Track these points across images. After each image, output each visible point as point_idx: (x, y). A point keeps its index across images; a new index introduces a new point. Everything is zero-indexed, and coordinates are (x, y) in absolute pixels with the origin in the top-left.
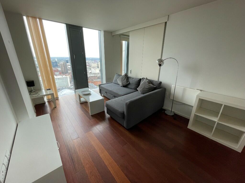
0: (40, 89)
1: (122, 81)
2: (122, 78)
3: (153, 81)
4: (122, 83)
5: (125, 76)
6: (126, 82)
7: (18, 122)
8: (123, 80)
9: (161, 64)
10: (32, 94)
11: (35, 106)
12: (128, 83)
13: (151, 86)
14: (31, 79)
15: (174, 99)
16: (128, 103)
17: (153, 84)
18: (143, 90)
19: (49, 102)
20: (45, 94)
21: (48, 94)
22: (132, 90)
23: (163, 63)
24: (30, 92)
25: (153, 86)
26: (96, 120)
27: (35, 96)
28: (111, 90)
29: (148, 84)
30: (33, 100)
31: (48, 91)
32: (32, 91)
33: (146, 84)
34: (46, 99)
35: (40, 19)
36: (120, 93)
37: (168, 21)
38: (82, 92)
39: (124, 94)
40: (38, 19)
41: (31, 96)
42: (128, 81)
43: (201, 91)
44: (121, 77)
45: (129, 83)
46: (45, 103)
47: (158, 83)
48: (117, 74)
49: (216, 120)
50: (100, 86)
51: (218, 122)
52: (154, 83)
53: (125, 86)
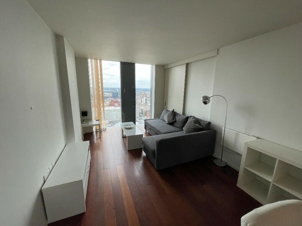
0: (91, 119)
1: (168, 117)
2: (169, 115)
3: (202, 120)
4: (168, 120)
5: (172, 112)
6: (172, 118)
7: (67, 143)
8: (170, 117)
9: (207, 102)
10: (84, 123)
11: (84, 134)
12: (174, 120)
13: (197, 126)
14: (86, 109)
15: (224, 145)
16: (158, 141)
17: (200, 125)
18: (189, 130)
19: (96, 132)
20: (94, 124)
21: (97, 124)
22: (177, 129)
23: (209, 101)
24: (83, 121)
25: (199, 126)
26: (131, 156)
27: (86, 125)
28: (154, 126)
29: (194, 123)
30: (84, 129)
31: (97, 121)
32: (85, 120)
33: (192, 124)
34: (94, 130)
35: (100, 60)
36: (162, 131)
37: (217, 54)
38: (124, 126)
39: (165, 132)
40: (98, 60)
41: (83, 125)
42: (174, 118)
43: (258, 138)
44: (169, 112)
45: (176, 120)
46: (93, 133)
47: (206, 123)
48: (166, 110)
49: (270, 179)
50: (145, 120)
51: (274, 183)
52: (202, 123)
53: (171, 124)
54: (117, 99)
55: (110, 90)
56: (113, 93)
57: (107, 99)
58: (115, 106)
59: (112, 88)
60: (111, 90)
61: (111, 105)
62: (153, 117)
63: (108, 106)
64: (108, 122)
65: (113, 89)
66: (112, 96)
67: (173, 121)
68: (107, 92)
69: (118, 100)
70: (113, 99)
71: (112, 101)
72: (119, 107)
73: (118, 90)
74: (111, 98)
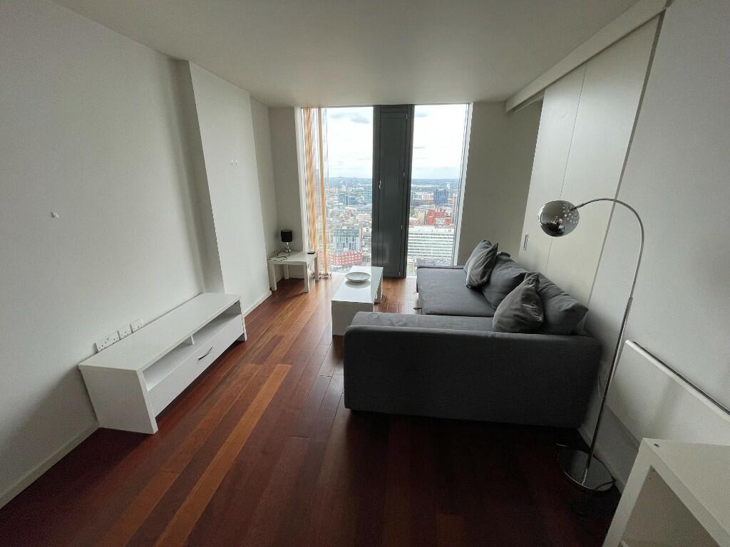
1: (473, 268)
5: (488, 254)
6: (480, 273)
7: (206, 290)
8: (476, 268)
12: (486, 279)
44: (483, 252)
45: (489, 281)
47: (564, 308)
52: (551, 305)
53: (478, 288)
54: (443, 208)
55: (430, 186)
56: (437, 193)
57: (421, 206)
58: (436, 226)
59: (436, 180)
60: (432, 184)
61: (429, 221)
62: (455, 264)
63: (419, 223)
64: (416, 261)
65: (437, 182)
66: (433, 199)
67: (480, 282)
68: (424, 190)
69: (445, 210)
70: (434, 207)
71: (430, 212)
72: (446, 228)
73: (448, 186)
74: (430, 204)
